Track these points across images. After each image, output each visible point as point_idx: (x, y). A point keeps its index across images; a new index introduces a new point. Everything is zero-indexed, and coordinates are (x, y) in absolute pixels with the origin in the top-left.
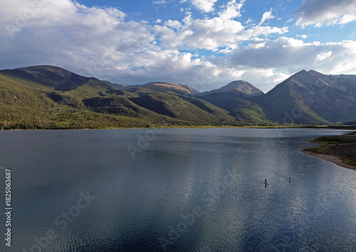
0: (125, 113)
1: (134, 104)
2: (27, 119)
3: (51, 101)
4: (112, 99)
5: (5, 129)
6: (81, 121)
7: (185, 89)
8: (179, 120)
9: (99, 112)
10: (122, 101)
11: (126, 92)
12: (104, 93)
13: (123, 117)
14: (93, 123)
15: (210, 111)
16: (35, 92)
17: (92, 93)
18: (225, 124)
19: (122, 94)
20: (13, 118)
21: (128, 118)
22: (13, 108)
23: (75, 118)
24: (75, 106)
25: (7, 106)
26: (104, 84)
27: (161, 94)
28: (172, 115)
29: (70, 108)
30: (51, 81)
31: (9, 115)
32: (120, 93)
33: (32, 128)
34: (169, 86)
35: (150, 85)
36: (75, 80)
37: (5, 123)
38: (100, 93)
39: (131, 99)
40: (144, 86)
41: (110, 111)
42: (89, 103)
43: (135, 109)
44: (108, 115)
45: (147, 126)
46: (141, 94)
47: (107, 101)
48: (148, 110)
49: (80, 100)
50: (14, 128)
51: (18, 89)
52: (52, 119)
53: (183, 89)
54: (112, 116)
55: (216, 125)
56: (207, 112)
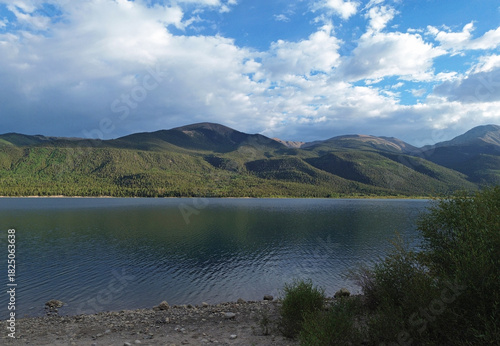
0: (298, 178)
1: (310, 167)
2: (182, 186)
3: (208, 165)
4: (281, 160)
5: (159, 196)
6: (242, 188)
7: (391, 144)
8: (377, 188)
9: (264, 178)
10: (295, 163)
11: (301, 151)
12: (271, 153)
13: (294, 183)
14: (255, 190)
15: (431, 174)
17: (253, 154)
19: (295, 153)
20: (167, 184)
21: (304, 186)
22: (168, 174)
23: (235, 185)
24: (235, 170)
25: (162, 172)
26: (273, 143)
27: (351, 151)
28: (367, 181)
29: (231, 173)
31: (164, 181)
32: (292, 151)
33: (186, 196)
34: (365, 140)
35: (336, 141)
36: (236, 139)
37: (159, 190)
38: (267, 155)
40: (326, 142)
41: (278, 177)
42: (252, 166)
43: (312, 173)
44: (275, 181)
45: (328, 196)
46: (321, 152)
47: (274, 164)
48: (330, 174)
49: (241, 163)
50: (168, 195)
53: (387, 143)
54: (281, 182)
56: (426, 177)
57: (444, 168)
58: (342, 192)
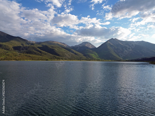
0: (35, 53)
1: (39, 50)
4: (28, 47)
6: (12, 56)
9: (21, 53)
10: (34, 48)
11: (36, 44)
12: (24, 44)
13: (34, 55)
14: (18, 58)
15: (76, 54)
17: (18, 44)
19: (33, 45)
21: (38, 56)
23: (8, 55)
24: (8, 50)
27: (53, 46)
28: (58, 55)
29: (6, 51)
34: (56, 43)
35: (47, 42)
36: (9, 38)
38: (22, 44)
39: (38, 47)
40: (44, 42)
41: (27, 53)
42: (16, 48)
43: (40, 52)
44: (26, 54)
45: (47, 60)
46: (42, 45)
47: (26, 48)
48: (47, 53)
49: (11, 46)
53: (62, 44)
54: (29, 55)
58: (51, 59)
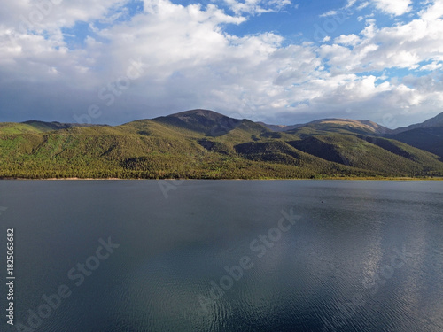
0: (283, 160)
1: (294, 149)
2: (179, 168)
3: (202, 148)
4: (267, 143)
5: (160, 178)
6: (233, 170)
7: (366, 126)
8: (357, 169)
9: (252, 160)
10: (279, 145)
11: (284, 134)
12: (258, 136)
13: (280, 165)
14: (245, 174)
15: (407, 155)
16: (187, 138)
17: (244, 137)
18: (433, 175)
19: (279, 137)
20: (167, 167)
21: (288, 167)
22: (167, 157)
23: (227, 166)
24: (226, 153)
25: (161, 155)
26: (258, 126)
27: (332, 134)
28: (346, 162)
29: (221, 156)
30: (202, 127)
31: (164, 164)
32: (276, 135)
34: (342, 123)
35: (317, 124)
37: (160, 172)
38: (254, 138)
39: (290, 143)
40: (307, 125)
41: (265, 159)
42: (240, 149)
43: (295, 155)
44: (262, 163)
45: (312, 177)
46: (303, 135)
47: (261, 146)
48: (312, 156)
49: (231, 146)
50: (167, 177)
51: (171, 137)
52: (203, 168)
53: (362, 126)
54: (268, 164)
55: (416, 176)
56: (402, 158)
57: (418, 150)
58: (324, 173)
